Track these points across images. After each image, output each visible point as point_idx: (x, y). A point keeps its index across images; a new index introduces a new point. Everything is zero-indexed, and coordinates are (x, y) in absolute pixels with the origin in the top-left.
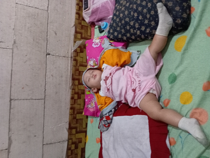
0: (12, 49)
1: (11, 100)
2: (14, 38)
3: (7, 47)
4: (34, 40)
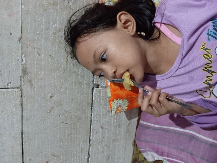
0: (20, 88)
2: (22, 61)
3: (8, 84)
4: (68, 60)
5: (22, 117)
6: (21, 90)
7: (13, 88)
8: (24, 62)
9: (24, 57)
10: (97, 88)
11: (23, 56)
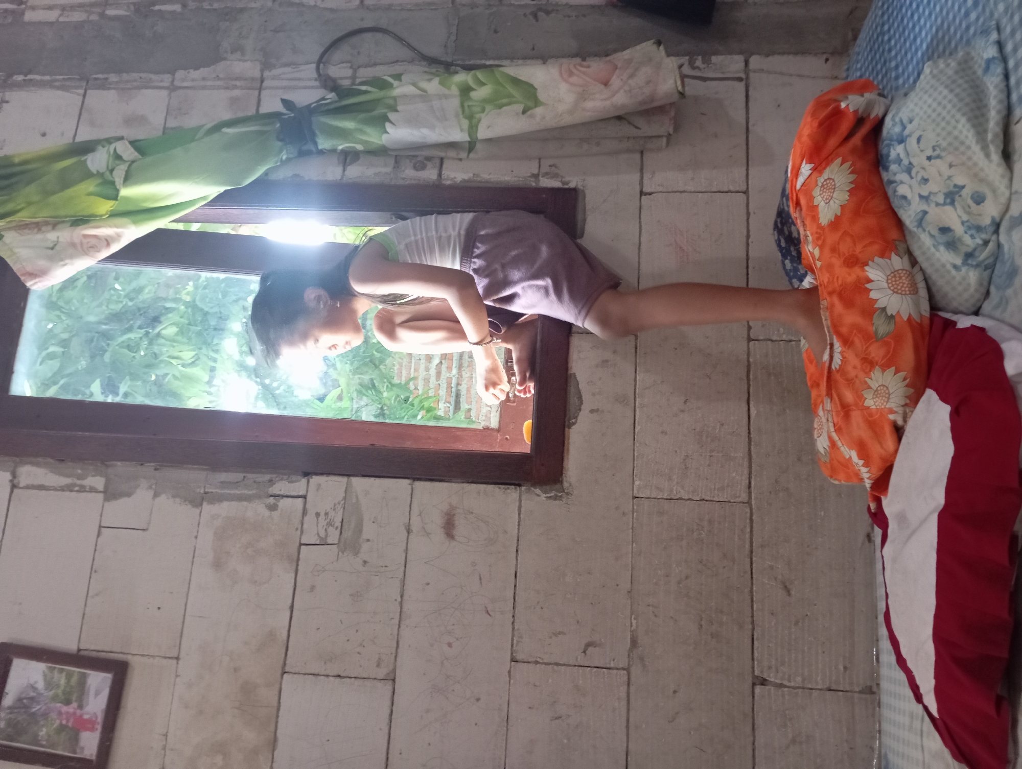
0: (627, 670)
6: (629, 674)
7: (617, 669)
8: (634, 627)
9: (635, 619)
10: (763, 686)
11: (633, 617)
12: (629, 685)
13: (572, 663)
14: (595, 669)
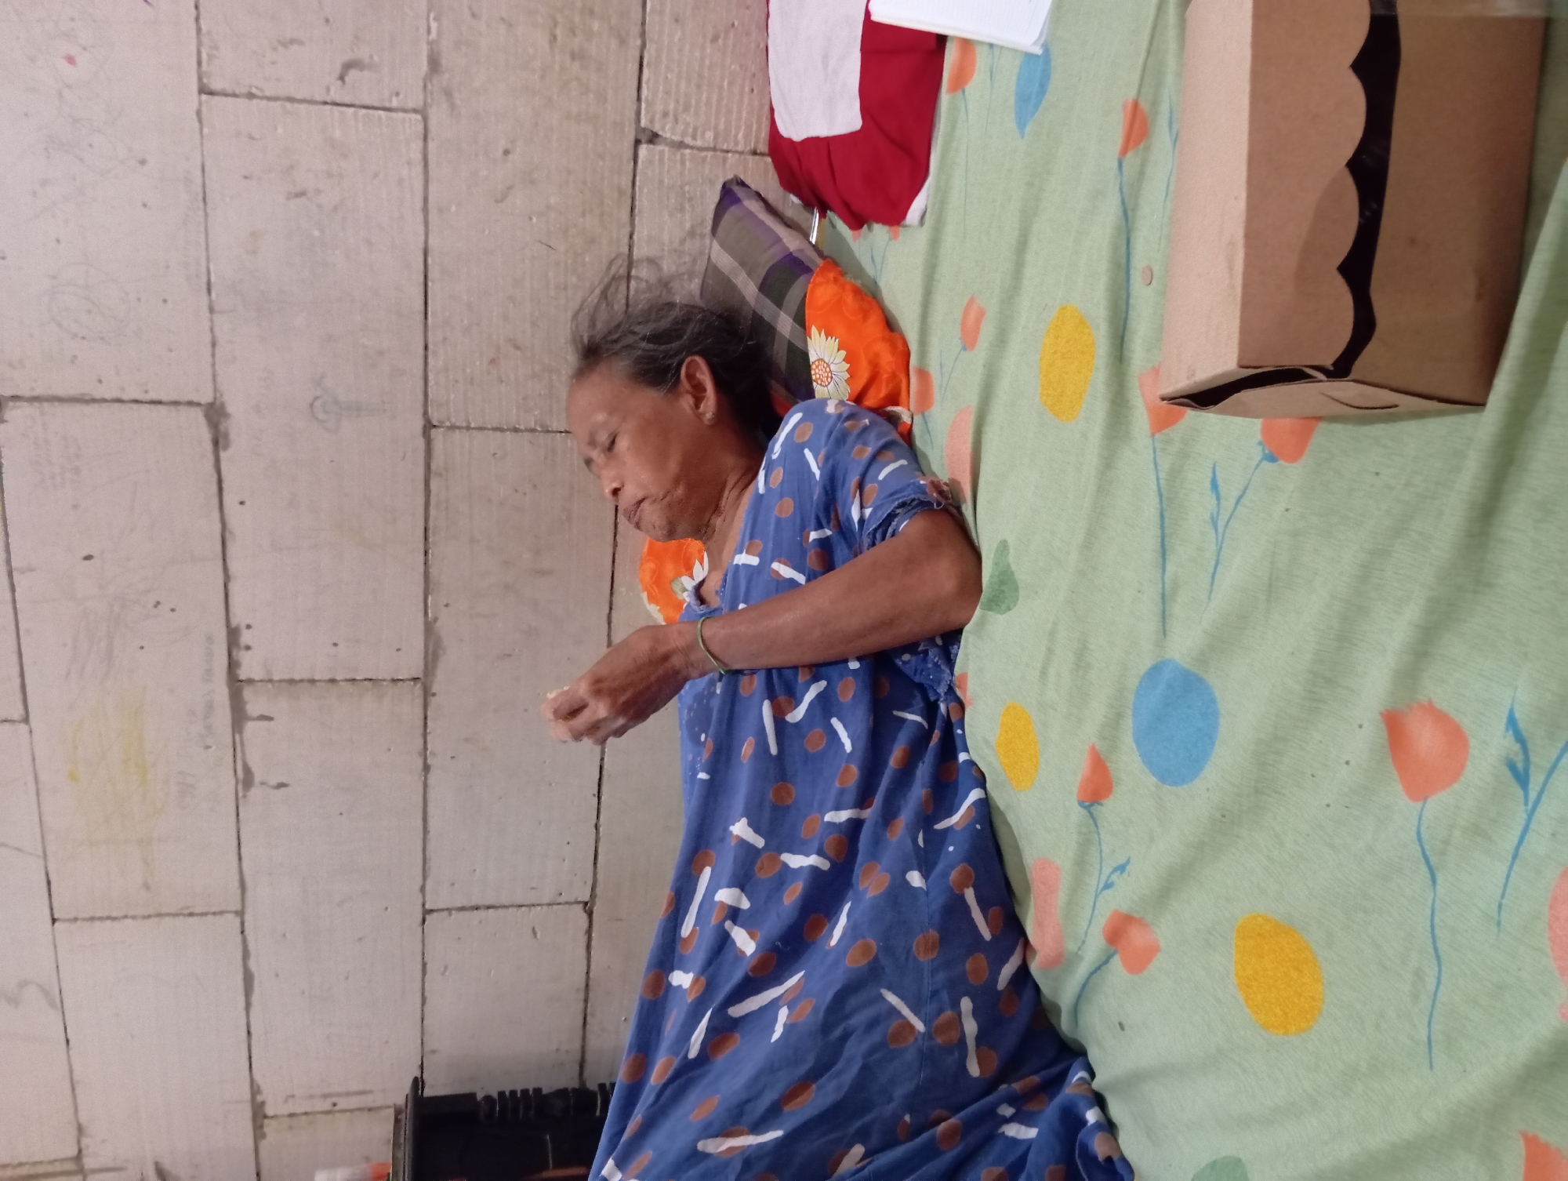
0: (422, 112)
1: (429, 427)
2: (429, 32)
3: (391, 97)
4: (555, 37)
5: (426, 200)
6: (425, 120)
7: (405, 111)
8: (434, 35)
9: (435, 19)
10: (651, 146)
11: (432, 16)
12: (425, 138)
13: (318, 98)
14: (364, 111)
